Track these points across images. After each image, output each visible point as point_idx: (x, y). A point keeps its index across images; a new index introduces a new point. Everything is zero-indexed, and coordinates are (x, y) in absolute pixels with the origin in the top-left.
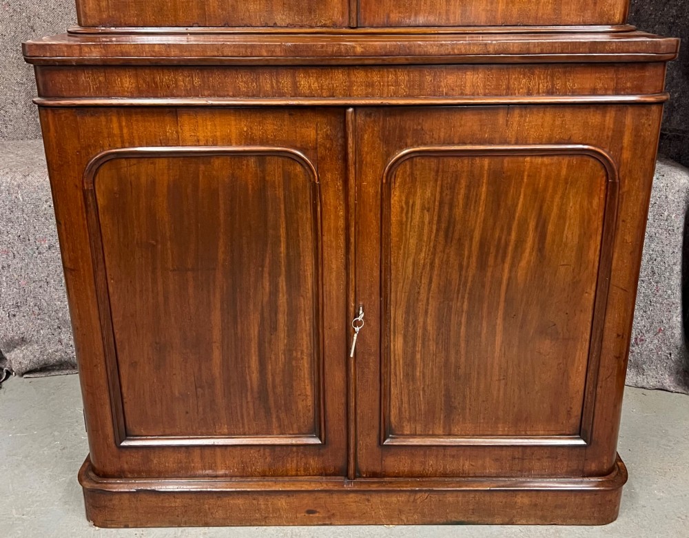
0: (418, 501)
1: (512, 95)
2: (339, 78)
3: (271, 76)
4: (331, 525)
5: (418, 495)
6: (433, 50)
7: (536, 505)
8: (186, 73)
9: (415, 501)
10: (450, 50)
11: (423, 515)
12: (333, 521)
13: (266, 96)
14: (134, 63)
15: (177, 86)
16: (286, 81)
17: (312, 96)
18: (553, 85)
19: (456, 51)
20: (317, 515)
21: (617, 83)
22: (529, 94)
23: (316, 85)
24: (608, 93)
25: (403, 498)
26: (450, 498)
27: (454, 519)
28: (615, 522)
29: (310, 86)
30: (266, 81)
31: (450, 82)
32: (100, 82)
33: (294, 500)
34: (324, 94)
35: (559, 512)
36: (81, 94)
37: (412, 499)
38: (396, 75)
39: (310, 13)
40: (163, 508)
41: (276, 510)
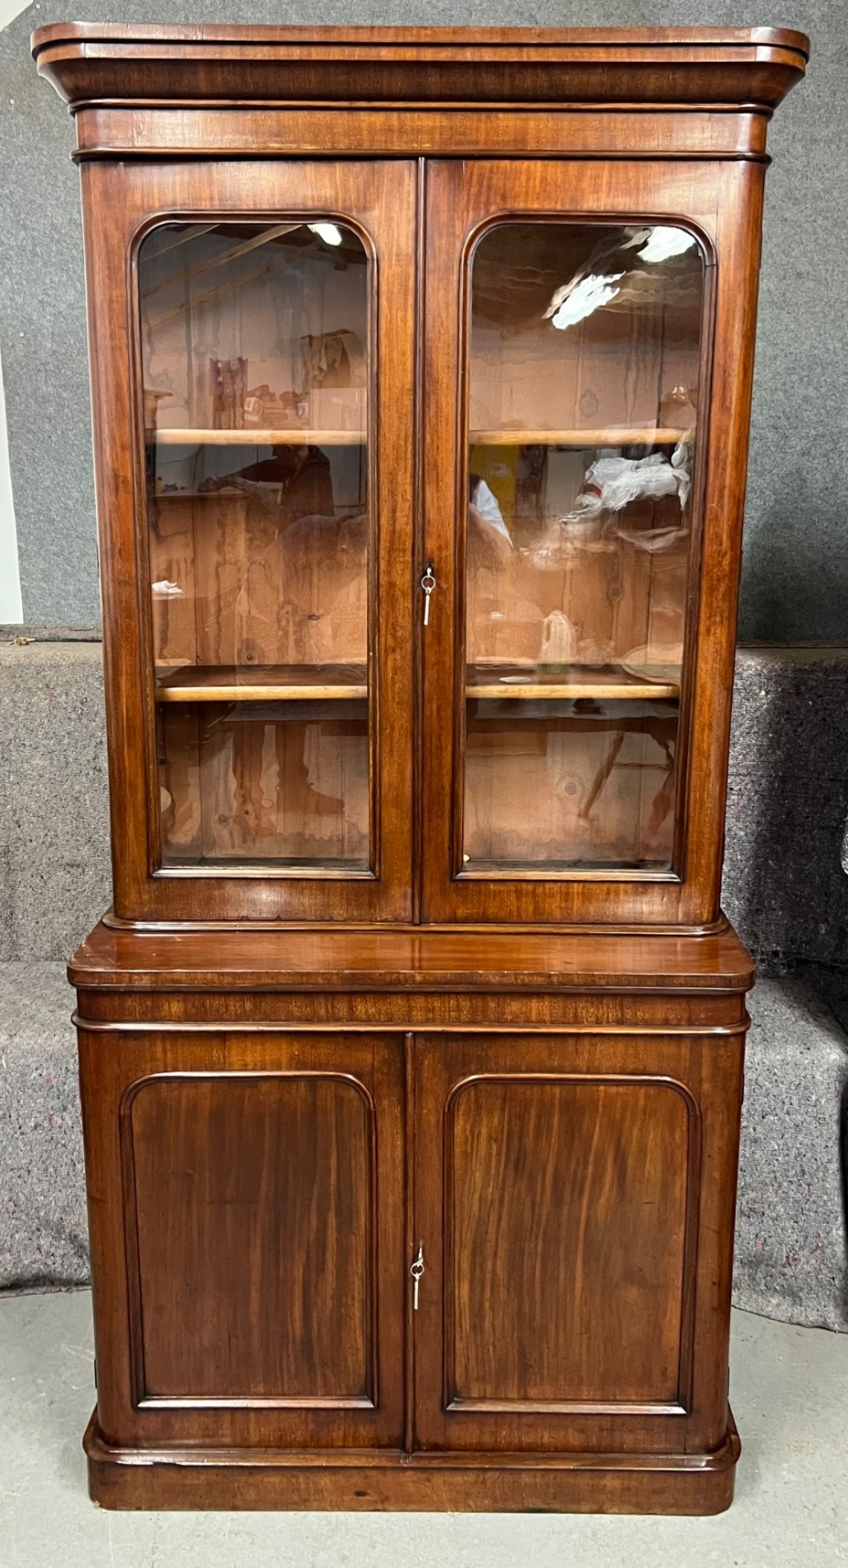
0: (489, 1482)
1: (580, 1023)
2: (398, 1005)
3: (326, 1000)
4: (384, 1510)
5: (489, 1474)
6: (495, 980)
7: (628, 1489)
8: (237, 998)
9: (484, 1482)
10: (513, 980)
11: (495, 1501)
12: (387, 1506)
13: (321, 1021)
14: (184, 990)
15: (227, 1011)
16: (342, 1007)
17: (368, 1021)
18: (623, 1014)
19: (519, 981)
20: (368, 1497)
21: (690, 1014)
22: (598, 1023)
23: (373, 1009)
24: (684, 1023)
25: (470, 1477)
26: (526, 1479)
27: (531, 1506)
28: (727, 1512)
29: (367, 1011)
30: (322, 1008)
31: (514, 1009)
32: (147, 1007)
33: (340, 1478)
34: (382, 1019)
35: (656, 1498)
36: (126, 1018)
37: (481, 1477)
38: (458, 1001)
39: (370, 907)
40: (184, 1485)
41: (319, 1491)
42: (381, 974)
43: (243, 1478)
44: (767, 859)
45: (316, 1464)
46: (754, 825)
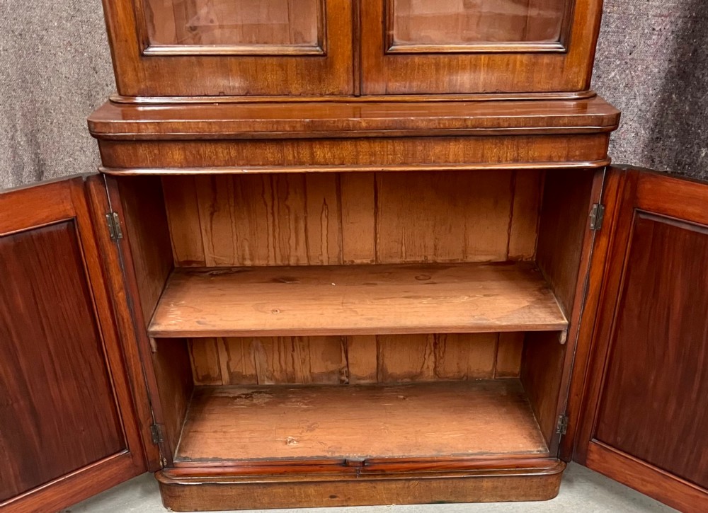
0: (411, 487)
1: (486, 162)
2: (347, 149)
3: (293, 147)
4: (348, 506)
5: (412, 482)
6: (423, 125)
7: (496, 488)
8: (224, 146)
9: (408, 487)
10: (437, 125)
11: (415, 498)
12: (348, 503)
13: (289, 165)
14: (182, 138)
15: (217, 157)
16: (305, 152)
17: (325, 164)
18: (518, 154)
19: (442, 126)
20: (337, 499)
21: (568, 152)
22: (499, 161)
23: (329, 154)
24: (562, 160)
25: (400, 485)
26: (434, 484)
27: (437, 500)
28: (557, 498)
29: (324, 156)
30: (289, 152)
31: (437, 151)
32: (155, 154)
33: (321, 488)
34: (336, 163)
35: (513, 492)
36: (141, 165)
37: (407, 484)
38: (393, 145)
39: (320, 82)
40: (223, 496)
41: (307, 496)
42: (334, 122)
43: (259, 491)
44: (671, 94)
45: (305, 480)
46: (667, 62)
